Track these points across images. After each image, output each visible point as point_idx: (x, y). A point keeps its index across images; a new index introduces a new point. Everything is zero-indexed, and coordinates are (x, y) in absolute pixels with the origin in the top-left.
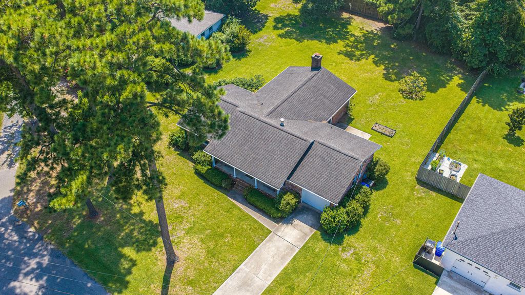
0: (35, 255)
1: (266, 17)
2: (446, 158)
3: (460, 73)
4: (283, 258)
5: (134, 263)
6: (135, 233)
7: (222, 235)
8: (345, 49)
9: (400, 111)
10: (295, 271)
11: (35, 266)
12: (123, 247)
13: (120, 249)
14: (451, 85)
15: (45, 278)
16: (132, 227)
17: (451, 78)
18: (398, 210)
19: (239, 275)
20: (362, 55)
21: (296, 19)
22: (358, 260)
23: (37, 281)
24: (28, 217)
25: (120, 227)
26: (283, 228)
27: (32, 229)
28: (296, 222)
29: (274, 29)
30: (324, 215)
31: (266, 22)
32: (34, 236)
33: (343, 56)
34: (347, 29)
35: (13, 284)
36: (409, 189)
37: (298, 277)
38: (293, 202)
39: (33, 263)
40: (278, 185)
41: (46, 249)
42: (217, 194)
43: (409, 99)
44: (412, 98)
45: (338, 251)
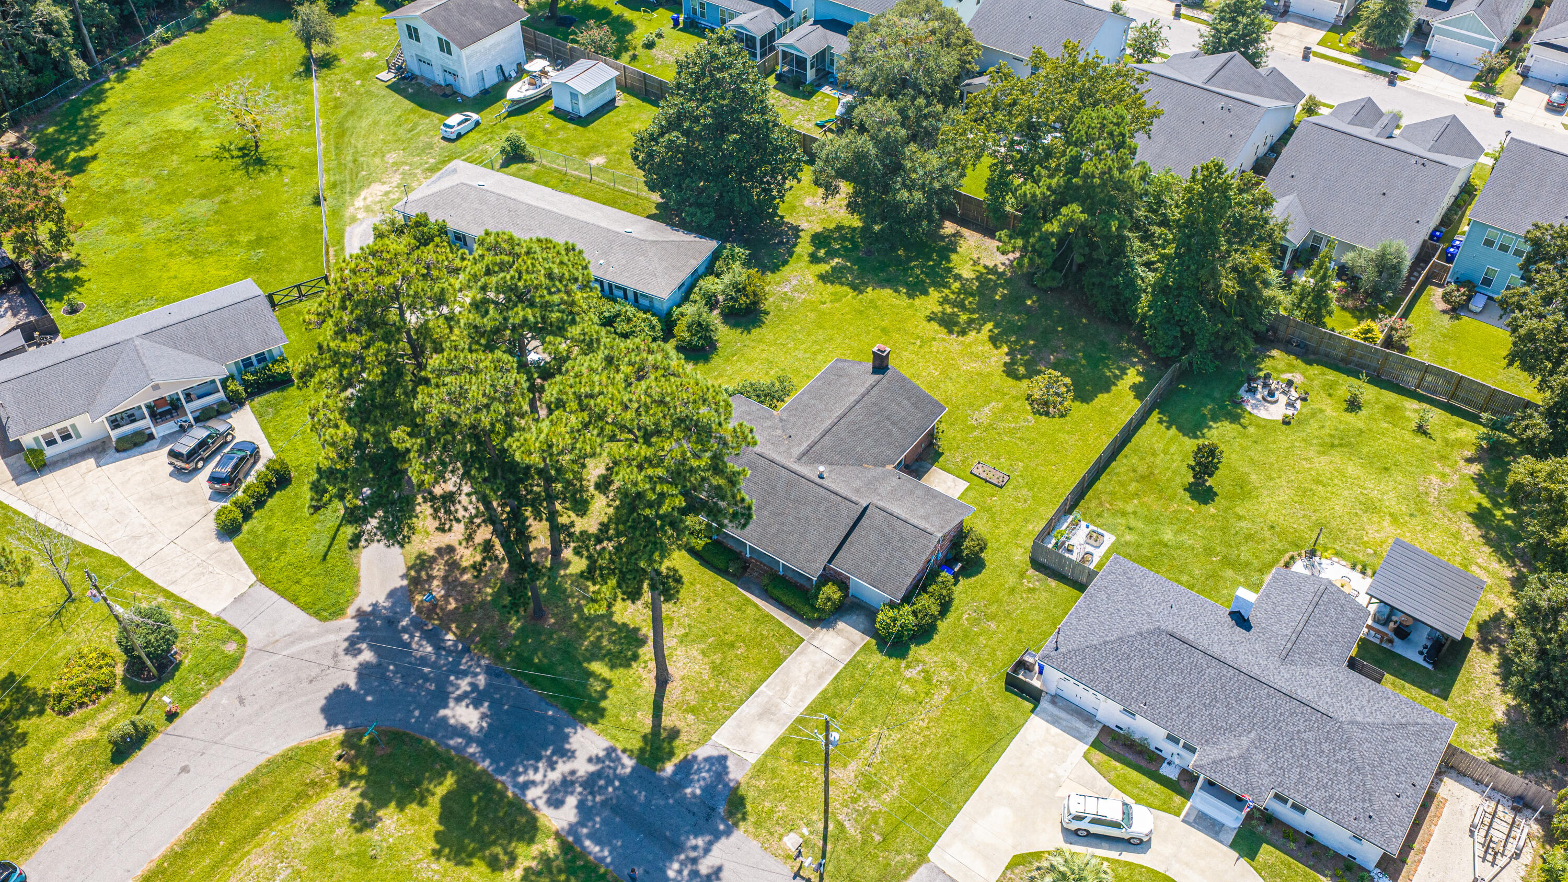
0: (465, 674)
1: (796, 230)
2: (1083, 524)
3: (1141, 361)
4: (821, 677)
5: (608, 684)
6: (605, 643)
7: (732, 645)
8: (940, 309)
9: (1022, 439)
10: (837, 695)
11: (468, 689)
12: (589, 661)
13: (585, 665)
14: (1120, 387)
15: (486, 704)
16: (598, 633)
17: (1123, 371)
18: (993, 608)
19: (759, 699)
20: (970, 322)
21: (853, 237)
22: (928, 680)
23: (476, 708)
24: (440, 619)
25: (582, 635)
26: (821, 635)
27: (450, 636)
28: (841, 625)
29: (811, 262)
30: (880, 616)
31: (795, 245)
32: (455, 645)
33: (935, 325)
34: (949, 261)
35: (442, 712)
36: (1017, 575)
37: (841, 702)
38: (836, 596)
39: (464, 685)
40: (813, 571)
41: (479, 666)
42: (721, 583)
43: (1041, 414)
44: (1047, 414)
45: (899, 667)
